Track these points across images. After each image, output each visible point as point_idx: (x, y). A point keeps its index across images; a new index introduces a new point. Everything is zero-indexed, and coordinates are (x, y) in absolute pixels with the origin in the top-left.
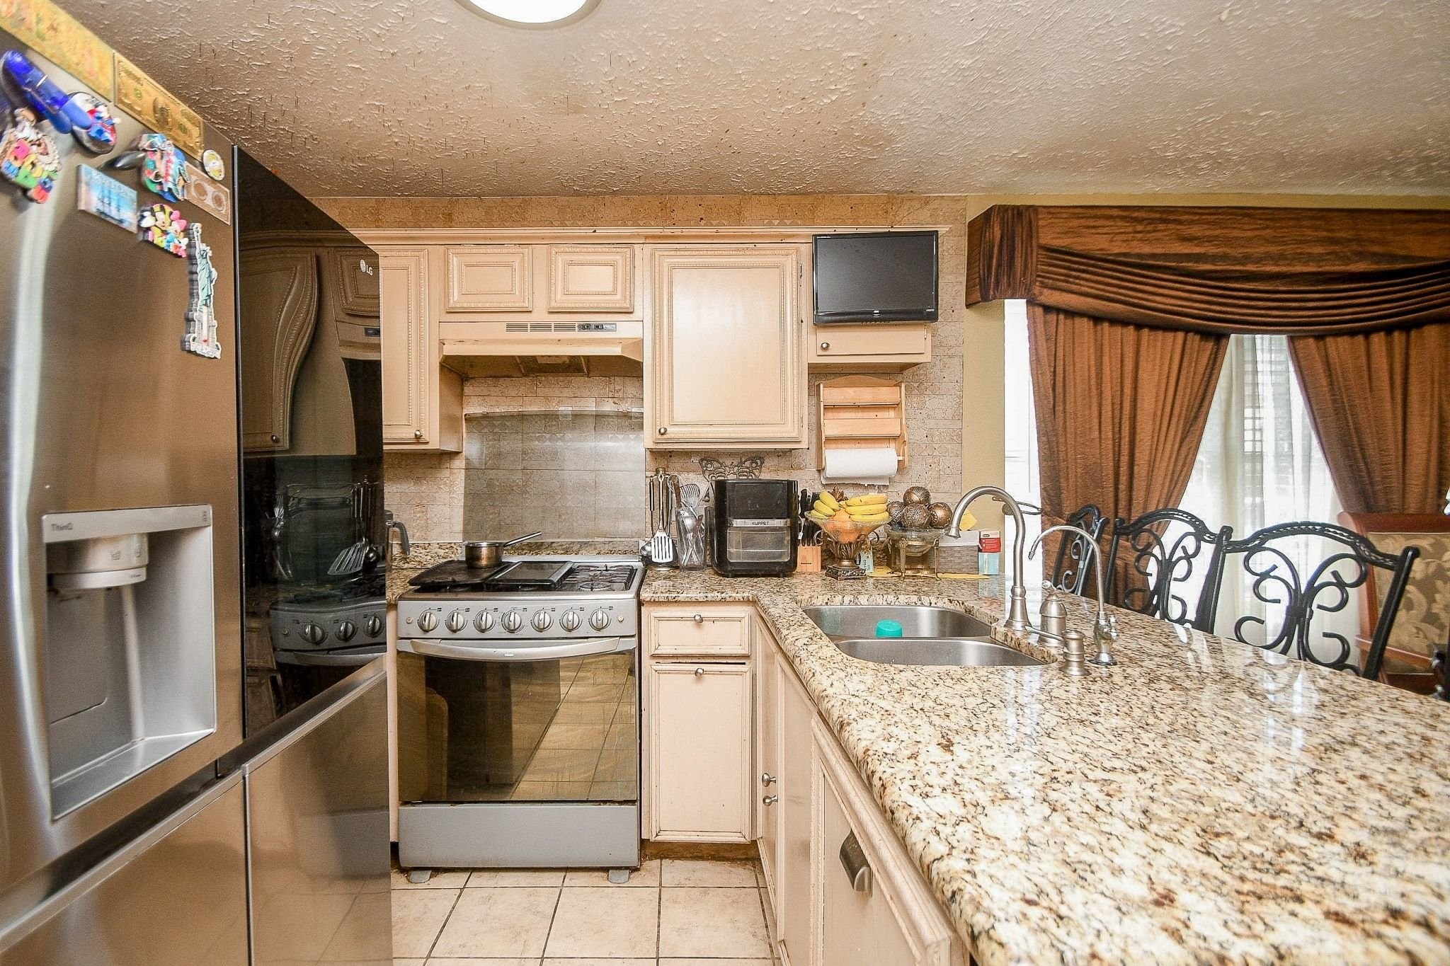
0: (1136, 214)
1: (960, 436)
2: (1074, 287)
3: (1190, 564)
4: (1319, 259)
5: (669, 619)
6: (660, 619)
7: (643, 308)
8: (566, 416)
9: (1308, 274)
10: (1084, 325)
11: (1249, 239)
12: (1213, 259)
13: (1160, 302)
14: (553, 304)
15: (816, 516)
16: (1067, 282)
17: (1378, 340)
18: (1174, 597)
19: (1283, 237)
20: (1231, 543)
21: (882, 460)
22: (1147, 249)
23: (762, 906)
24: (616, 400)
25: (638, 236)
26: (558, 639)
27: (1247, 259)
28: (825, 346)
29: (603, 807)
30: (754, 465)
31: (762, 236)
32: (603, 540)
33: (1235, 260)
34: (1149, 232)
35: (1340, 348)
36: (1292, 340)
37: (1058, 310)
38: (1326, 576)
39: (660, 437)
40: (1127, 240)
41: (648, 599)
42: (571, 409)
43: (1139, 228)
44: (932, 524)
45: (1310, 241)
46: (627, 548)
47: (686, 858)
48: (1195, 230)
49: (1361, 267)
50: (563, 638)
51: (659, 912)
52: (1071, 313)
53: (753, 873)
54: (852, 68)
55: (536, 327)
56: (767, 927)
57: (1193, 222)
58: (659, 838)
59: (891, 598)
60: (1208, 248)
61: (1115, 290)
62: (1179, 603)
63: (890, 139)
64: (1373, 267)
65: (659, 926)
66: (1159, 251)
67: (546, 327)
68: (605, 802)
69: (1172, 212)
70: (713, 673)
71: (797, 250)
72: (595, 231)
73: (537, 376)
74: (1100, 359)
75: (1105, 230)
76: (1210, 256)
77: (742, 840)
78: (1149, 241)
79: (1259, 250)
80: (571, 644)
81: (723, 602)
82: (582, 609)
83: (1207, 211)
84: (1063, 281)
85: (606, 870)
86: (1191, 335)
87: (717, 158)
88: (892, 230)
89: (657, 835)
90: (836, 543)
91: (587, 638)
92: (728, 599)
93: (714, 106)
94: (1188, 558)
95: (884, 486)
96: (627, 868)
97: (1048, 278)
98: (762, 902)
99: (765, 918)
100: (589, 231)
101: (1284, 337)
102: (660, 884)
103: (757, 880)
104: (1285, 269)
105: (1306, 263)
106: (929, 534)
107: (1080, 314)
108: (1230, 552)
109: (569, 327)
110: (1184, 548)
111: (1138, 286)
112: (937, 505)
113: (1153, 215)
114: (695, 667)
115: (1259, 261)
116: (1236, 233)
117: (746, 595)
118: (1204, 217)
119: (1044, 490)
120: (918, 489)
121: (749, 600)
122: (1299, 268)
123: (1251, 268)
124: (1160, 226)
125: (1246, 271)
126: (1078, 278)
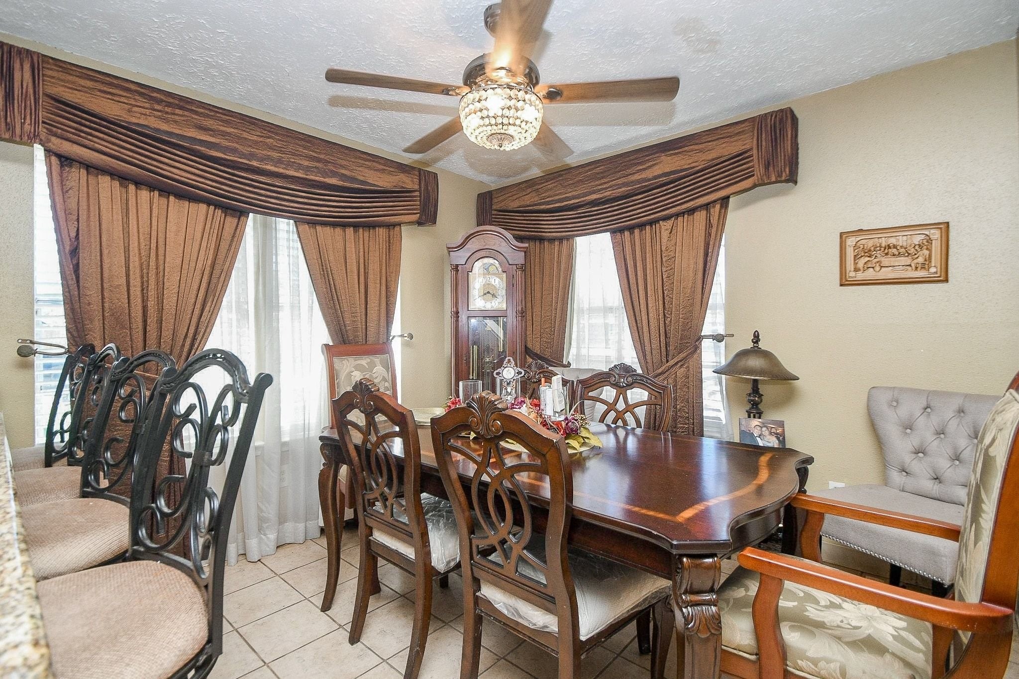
0: (155, 95)
2: (87, 142)
4: (307, 169)
9: (298, 178)
11: (256, 142)
12: (225, 150)
13: (177, 174)
16: (79, 136)
17: (349, 232)
19: (281, 147)
22: (164, 127)
27: (251, 156)
33: (243, 156)
34: (167, 113)
37: (79, 163)
40: (145, 115)
43: (157, 107)
45: (301, 155)
48: (209, 123)
49: (333, 181)
52: (94, 169)
57: (208, 116)
60: (222, 141)
61: (131, 154)
64: (340, 183)
69: (189, 102)
75: (123, 99)
76: (222, 147)
78: (166, 121)
79: (263, 152)
83: (220, 111)
84: (73, 134)
86: (212, 208)
97: (58, 128)
101: (291, 221)
104: (281, 171)
105: (296, 170)
107: (103, 171)
113: (171, 100)
115: (261, 160)
116: (245, 135)
118: (218, 115)
122: (291, 173)
123: (255, 163)
124: (178, 111)
125: (252, 166)
126: (91, 135)
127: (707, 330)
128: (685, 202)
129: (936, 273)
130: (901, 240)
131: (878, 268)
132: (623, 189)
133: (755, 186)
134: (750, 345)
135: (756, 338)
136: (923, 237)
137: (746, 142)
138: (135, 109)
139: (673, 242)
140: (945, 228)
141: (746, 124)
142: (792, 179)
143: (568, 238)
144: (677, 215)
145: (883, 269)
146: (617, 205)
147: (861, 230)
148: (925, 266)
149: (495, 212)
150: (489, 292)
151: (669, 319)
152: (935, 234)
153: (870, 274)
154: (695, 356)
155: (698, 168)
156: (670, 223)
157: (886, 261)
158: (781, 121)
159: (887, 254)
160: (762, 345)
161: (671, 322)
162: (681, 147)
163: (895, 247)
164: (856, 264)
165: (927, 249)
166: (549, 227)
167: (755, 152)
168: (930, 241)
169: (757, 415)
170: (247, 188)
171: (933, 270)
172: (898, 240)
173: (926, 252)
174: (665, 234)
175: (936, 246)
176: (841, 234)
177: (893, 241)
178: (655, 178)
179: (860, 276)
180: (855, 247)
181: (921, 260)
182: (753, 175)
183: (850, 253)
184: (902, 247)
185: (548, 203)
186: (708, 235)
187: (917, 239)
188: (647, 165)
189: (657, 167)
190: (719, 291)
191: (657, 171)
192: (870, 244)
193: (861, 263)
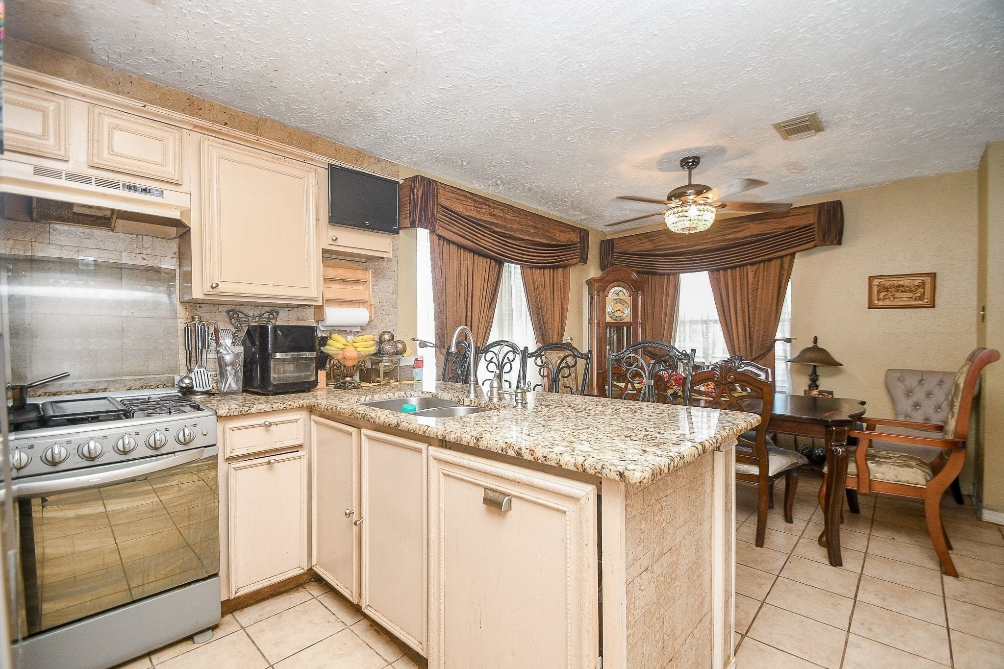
1: (396, 303)
2: (452, 229)
3: (511, 365)
4: (532, 234)
5: (242, 428)
6: (234, 429)
7: (190, 183)
8: (88, 265)
10: (453, 248)
11: (512, 220)
14: (96, 160)
15: (329, 349)
16: (450, 226)
17: (547, 271)
18: (505, 381)
19: (522, 223)
20: (529, 354)
21: (358, 315)
22: (479, 216)
23: (324, 605)
24: (144, 256)
25: (188, 123)
26: (143, 458)
27: (511, 229)
28: (334, 238)
29: (188, 588)
30: (271, 316)
31: (291, 153)
32: (132, 377)
33: (508, 229)
34: (479, 208)
35: (537, 272)
36: (522, 269)
37: (444, 239)
38: (564, 364)
39: (211, 290)
40: (472, 210)
41: (225, 415)
42: (93, 259)
43: (476, 205)
44: (398, 353)
45: (530, 226)
46: (160, 383)
47: (251, 605)
48: (495, 211)
49: (544, 241)
50: (151, 457)
51: (253, 642)
52: (450, 242)
53: (306, 592)
54: (378, 71)
55: (71, 177)
56: (334, 614)
57: (494, 206)
58: (238, 595)
59: (391, 394)
60: (499, 221)
61: (468, 234)
62: (508, 383)
63: (375, 119)
64: (547, 242)
65: (259, 650)
66: (483, 218)
67: (87, 180)
68: (189, 584)
69: (487, 200)
70: (280, 461)
71: (316, 170)
72: (145, 106)
73: (50, 223)
74: (459, 267)
75: (464, 203)
76: (500, 225)
77: (302, 571)
78: (480, 212)
79: (516, 226)
80: (160, 459)
81: (285, 410)
82: (167, 430)
83: (499, 204)
84: (448, 224)
85: (190, 638)
86: (492, 261)
87: (256, 84)
88: (373, 174)
89: (236, 593)
90: (345, 366)
91: (174, 453)
92: (288, 407)
93: (276, 51)
94: (510, 362)
95: (358, 332)
96: (208, 629)
97: (442, 222)
98: (322, 604)
99: (330, 611)
100: (139, 105)
101: (519, 266)
102: (242, 627)
103: (311, 594)
104: (522, 236)
105: (529, 236)
106: (395, 358)
107: (454, 243)
108: (529, 357)
109: (113, 185)
110: (508, 358)
111: (476, 234)
112: (398, 342)
113: (481, 200)
114: (266, 459)
115: (515, 231)
116: (509, 217)
117: (301, 402)
119: (437, 334)
120: (388, 332)
121: (303, 407)
122: (526, 237)
124: (484, 207)
125: (511, 235)
126: (454, 224)
127: (778, 335)
128: (768, 254)
129: (927, 302)
130: (907, 282)
131: (892, 299)
132: (722, 244)
133: (815, 246)
134: (811, 345)
135: (816, 340)
136: (920, 281)
137: (812, 219)
138: (468, 207)
139: (757, 279)
140: (933, 276)
141: (811, 208)
142: (839, 243)
143: (675, 274)
144: (760, 262)
145: (896, 299)
146: (717, 254)
147: (882, 276)
148: (921, 298)
149: (616, 254)
150: (619, 310)
151: (753, 329)
152: (928, 280)
153: (887, 303)
154: (771, 352)
155: (776, 234)
156: (754, 268)
157: (898, 295)
158: (834, 207)
159: (898, 290)
160: (820, 345)
161: (754, 330)
162: (763, 220)
163: (903, 286)
164: (878, 296)
165: (923, 288)
166: (662, 266)
167: (816, 225)
168: (924, 283)
169: (815, 388)
170: (510, 249)
171: (926, 301)
172: (905, 283)
173: (922, 290)
174: (751, 275)
175: (928, 286)
176: (870, 278)
177: (901, 283)
178: (746, 237)
179: (881, 303)
180: (878, 286)
181: (918, 295)
182: (814, 240)
183: (875, 289)
184: (907, 286)
185: (661, 250)
186: (781, 275)
187: (916, 283)
188: (740, 229)
189: (746, 231)
190: (786, 311)
191: (747, 233)
192: (887, 284)
193: (882, 295)
